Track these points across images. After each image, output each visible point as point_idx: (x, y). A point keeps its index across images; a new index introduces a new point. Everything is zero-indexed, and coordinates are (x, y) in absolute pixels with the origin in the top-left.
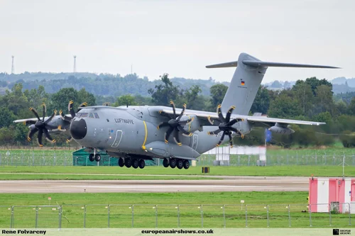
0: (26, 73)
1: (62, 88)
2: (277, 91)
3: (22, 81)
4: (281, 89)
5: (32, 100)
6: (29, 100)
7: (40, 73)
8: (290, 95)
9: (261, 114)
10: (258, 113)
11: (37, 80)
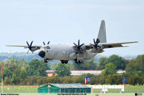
0: (16, 52)
1: (33, 59)
2: (129, 60)
3: (14, 56)
4: (131, 59)
5: (19, 65)
6: (18, 65)
7: (23, 52)
8: (135, 62)
9: (122, 70)
10: (120, 70)
11: (22, 56)
